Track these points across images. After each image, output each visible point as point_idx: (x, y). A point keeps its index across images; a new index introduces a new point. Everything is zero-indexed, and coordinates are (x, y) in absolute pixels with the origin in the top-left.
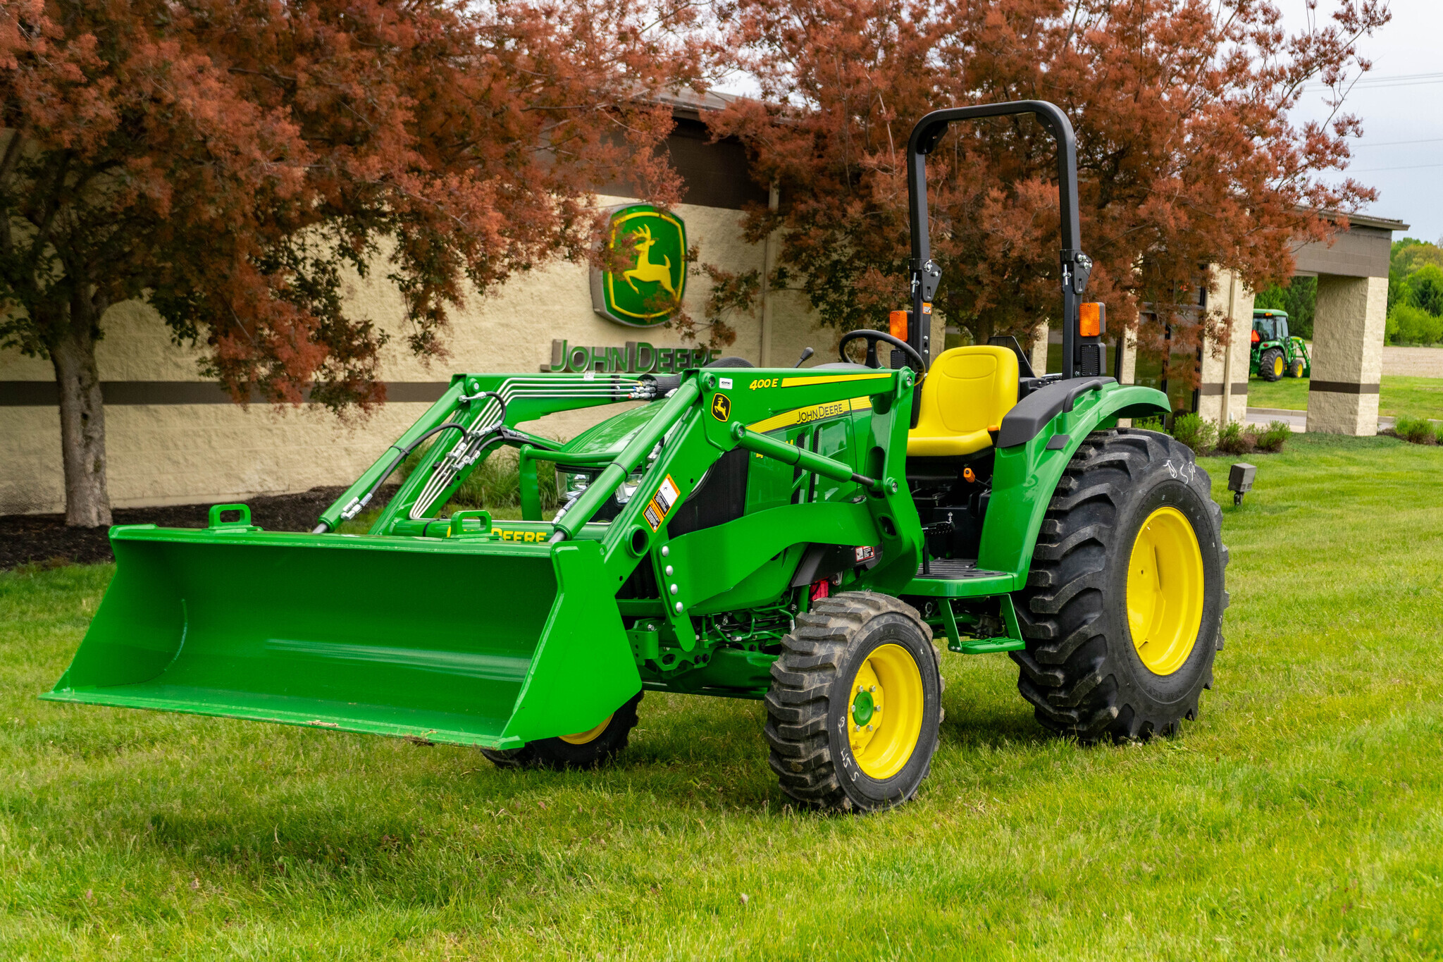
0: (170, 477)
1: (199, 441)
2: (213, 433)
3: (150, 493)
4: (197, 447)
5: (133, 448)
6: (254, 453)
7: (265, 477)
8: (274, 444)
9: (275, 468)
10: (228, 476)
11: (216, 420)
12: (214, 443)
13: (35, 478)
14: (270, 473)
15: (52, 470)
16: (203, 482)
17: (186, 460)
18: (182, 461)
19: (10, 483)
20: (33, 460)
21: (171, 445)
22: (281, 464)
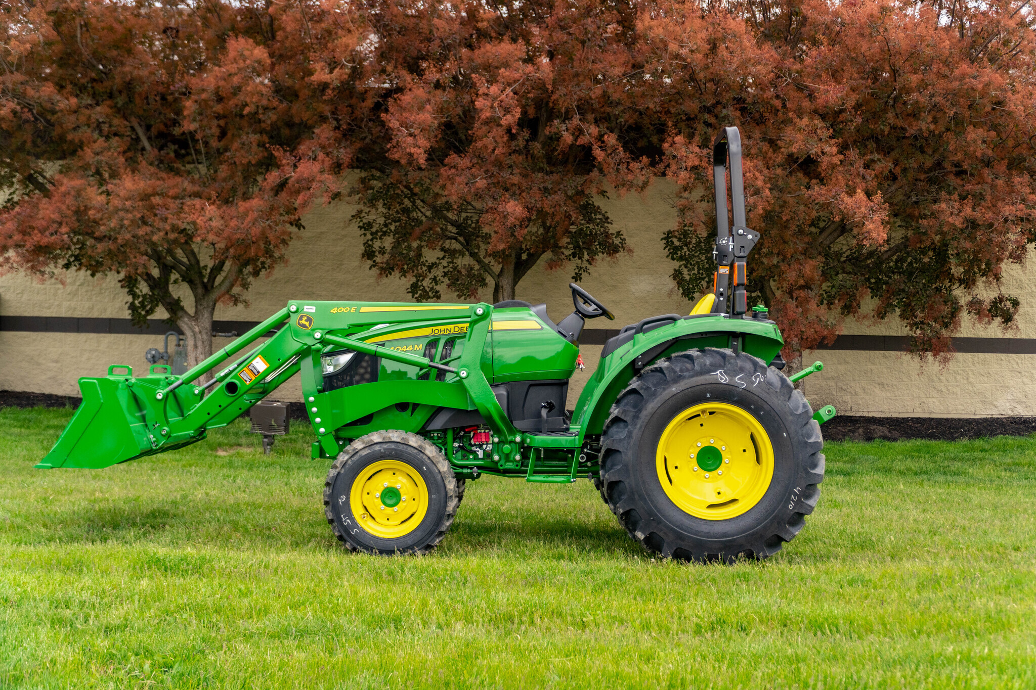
0: (935, 400)
1: (958, 377)
2: (970, 373)
3: (919, 410)
4: (957, 381)
5: (905, 380)
6: (1005, 388)
7: (1015, 405)
8: (1023, 382)
9: (1024, 399)
10: (983, 402)
11: (973, 363)
12: (970, 379)
13: (833, 395)
14: (1020, 402)
15: (845, 390)
16: (962, 405)
17: (948, 389)
18: (944, 390)
19: (815, 396)
20: (831, 383)
21: (935, 378)
22: (1030, 396)
